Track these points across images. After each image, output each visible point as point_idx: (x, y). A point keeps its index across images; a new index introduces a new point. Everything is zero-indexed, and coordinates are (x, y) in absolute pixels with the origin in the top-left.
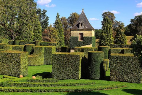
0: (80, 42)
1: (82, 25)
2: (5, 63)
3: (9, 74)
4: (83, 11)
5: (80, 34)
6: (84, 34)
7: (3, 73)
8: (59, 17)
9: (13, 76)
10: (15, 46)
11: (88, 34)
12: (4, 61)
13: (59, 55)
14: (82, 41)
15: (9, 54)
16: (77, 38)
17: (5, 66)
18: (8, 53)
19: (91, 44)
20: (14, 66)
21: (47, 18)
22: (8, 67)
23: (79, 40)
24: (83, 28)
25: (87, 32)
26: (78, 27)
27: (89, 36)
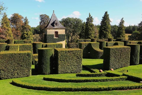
0: (55, 39)
1: (56, 25)
2: (65, 61)
3: (70, 72)
4: (53, 13)
5: (55, 32)
6: (59, 32)
7: (63, 72)
11: (62, 32)
12: (64, 59)
13: (116, 48)
14: (58, 38)
16: (53, 35)
17: (65, 64)
19: (65, 41)
22: (69, 64)
24: (57, 27)
25: (61, 30)
26: (54, 26)
27: (63, 34)
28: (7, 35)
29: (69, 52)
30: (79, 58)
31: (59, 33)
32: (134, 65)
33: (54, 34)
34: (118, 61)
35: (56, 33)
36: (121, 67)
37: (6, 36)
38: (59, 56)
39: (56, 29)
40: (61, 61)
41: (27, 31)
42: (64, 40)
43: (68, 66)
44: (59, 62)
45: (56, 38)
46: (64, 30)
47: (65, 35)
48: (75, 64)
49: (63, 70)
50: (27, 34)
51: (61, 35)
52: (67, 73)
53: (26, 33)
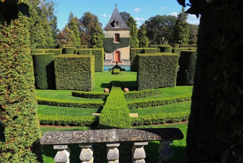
0: (116, 44)
1: (117, 24)
2: (65, 73)
3: (73, 88)
5: (115, 34)
6: (120, 34)
7: (62, 87)
8: (72, 16)
9: (80, 90)
10: (58, 49)
11: (125, 34)
12: (64, 69)
13: (150, 56)
14: (119, 43)
15: (72, 59)
17: (65, 77)
18: (69, 58)
19: (129, 47)
20: (80, 76)
21: (55, 18)
22: (71, 78)
23: (115, 42)
24: (119, 27)
25: (124, 32)
26: (113, 26)
27: (126, 37)
28: (69, 39)
29: (69, 60)
30: (86, 69)
31: (121, 36)
32: (187, 85)
33: (114, 37)
34: (153, 76)
35: (118, 35)
36: (160, 87)
37: (68, 41)
38: (55, 66)
39: (117, 30)
40: (58, 71)
41: (97, 35)
42: (127, 46)
43: (70, 79)
44: (57, 73)
45: (117, 42)
46: (128, 32)
47: (129, 38)
48: (81, 77)
49: (62, 85)
50: (97, 39)
51: (124, 38)
52: (68, 89)
53: (96, 37)
